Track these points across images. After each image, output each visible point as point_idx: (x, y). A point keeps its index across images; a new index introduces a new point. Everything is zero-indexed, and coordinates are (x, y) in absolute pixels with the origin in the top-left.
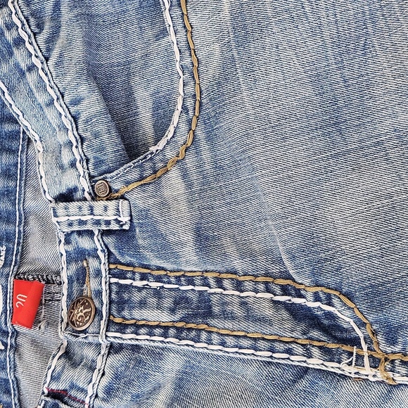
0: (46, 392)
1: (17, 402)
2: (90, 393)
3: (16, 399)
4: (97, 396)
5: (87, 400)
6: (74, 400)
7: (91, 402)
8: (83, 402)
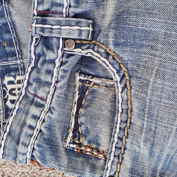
0: (36, 14)
1: (15, 36)
2: (65, 5)
3: (14, 34)
4: (70, 6)
5: (64, 11)
6: (55, 14)
7: (67, 11)
8: (62, 13)
